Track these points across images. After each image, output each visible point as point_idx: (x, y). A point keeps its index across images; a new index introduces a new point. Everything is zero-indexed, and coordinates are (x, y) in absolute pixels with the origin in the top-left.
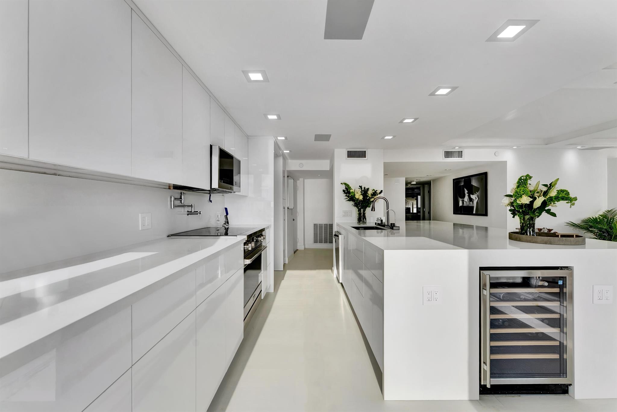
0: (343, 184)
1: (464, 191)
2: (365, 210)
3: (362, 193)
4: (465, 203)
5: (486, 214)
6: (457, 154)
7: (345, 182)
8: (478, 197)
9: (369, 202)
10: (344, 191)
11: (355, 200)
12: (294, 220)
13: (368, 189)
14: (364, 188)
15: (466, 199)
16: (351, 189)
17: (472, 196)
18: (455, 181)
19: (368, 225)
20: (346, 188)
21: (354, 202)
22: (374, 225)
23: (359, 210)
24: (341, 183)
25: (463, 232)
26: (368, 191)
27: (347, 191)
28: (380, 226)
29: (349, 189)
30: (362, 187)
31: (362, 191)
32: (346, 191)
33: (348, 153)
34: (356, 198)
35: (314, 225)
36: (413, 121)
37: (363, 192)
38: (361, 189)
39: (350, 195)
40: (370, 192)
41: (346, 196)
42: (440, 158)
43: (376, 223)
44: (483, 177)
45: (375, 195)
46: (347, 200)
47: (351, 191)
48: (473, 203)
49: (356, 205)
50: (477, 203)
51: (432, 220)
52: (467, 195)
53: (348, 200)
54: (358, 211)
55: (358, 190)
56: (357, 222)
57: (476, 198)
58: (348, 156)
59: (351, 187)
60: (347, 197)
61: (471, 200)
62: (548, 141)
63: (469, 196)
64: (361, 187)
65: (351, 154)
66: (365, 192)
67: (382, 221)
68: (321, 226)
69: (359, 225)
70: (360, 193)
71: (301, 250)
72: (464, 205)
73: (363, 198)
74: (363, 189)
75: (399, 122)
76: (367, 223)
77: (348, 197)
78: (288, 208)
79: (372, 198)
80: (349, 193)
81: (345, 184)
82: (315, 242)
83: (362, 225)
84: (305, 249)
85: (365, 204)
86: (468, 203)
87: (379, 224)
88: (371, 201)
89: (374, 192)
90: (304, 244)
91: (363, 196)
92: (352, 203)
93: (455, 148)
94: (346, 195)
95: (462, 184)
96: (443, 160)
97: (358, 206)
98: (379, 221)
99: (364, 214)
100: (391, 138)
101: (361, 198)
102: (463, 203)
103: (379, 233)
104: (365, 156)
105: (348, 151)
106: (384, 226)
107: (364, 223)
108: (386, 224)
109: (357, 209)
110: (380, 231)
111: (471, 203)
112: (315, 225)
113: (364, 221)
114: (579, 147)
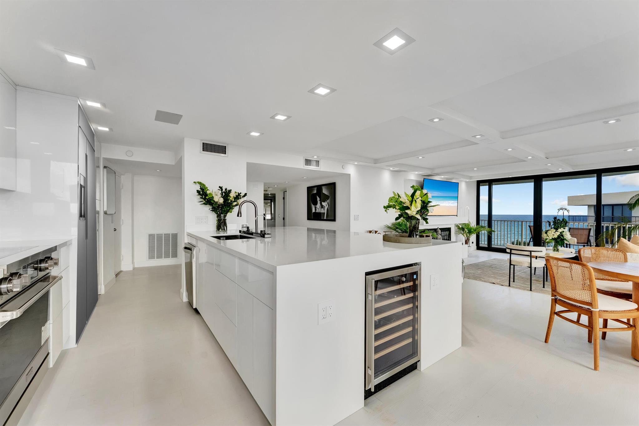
0: (197, 184)
1: (317, 199)
2: (226, 216)
3: (222, 195)
4: (317, 209)
5: (334, 220)
6: (314, 163)
7: (200, 181)
8: (328, 203)
9: (231, 206)
10: (198, 191)
11: (214, 203)
12: (115, 230)
13: (230, 191)
14: (226, 189)
15: (318, 205)
16: (208, 190)
17: (323, 204)
18: (309, 189)
19: (229, 233)
20: (201, 189)
21: (212, 206)
22: (238, 234)
23: (219, 216)
24: (194, 182)
25: (316, 237)
26: (230, 194)
27: (203, 193)
28: (246, 234)
29: (206, 189)
30: (223, 188)
31: (222, 193)
32: (201, 192)
33: (203, 145)
34: (214, 201)
35: (150, 235)
36: (285, 119)
37: (224, 194)
38: (222, 190)
39: (207, 197)
40: (232, 195)
41: (201, 198)
42: (301, 165)
43: (240, 231)
44: (332, 186)
45: (238, 199)
46: (202, 203)
47: (208, 192)
48: (324, 209)
49: (214, 210)
50: (328, 209)
51: (288, 226)
52: (319, 202)
53: (204, 204)
54: (217, 217)
55: (217, 192)
56: (216, 230)
57: (326, 205)
58: (203, 149)
59: (207, 188)
60: (202, 200)
61: (322, 207)
62: (376, 161)
63: (321, 203)
64: (221, 188)
65: (208, 147)
66: (226, 194)
67: (248, 228)
68: (159, 236)
69: (219, 233)
70: (220, 196)
71: (127, 272)
72: (316, 212)
73: (223, 202)
74: (224, 190)
75: (270, 117)
76: (228, 231)
77: (205, 199)
78: (105, 213)
79: (234, 202)
80: (206, 195)
81: (200, 183)
82: (151, 257)
83: (222, 234)
84: (134, 269)
85: (225, 209)
86: (320, 209)
87: (244, 232)
88: (233, 205)
89: (237, 194)
90: (133, 263)
91: (224, 199)
92: (208, 208)
93: (313, 157)
94: (201, 196)
95: (315, 192)
96: (304, 167)
97: (217, 211)
98: (245, 228)
99: (225, 220)
100: (258, 136)
101: (221, 201)
102: (316, 210)
103: (245, 242)
104: (225, 152)
105: (203, 143)
106: (252, 234)
107: (225, 230)
108: (254, 231)
109: (216, 215)
110: (247, 240)
111: (323, 209)
112: (151, 237)
113: (224, 229)
114: (391, 169)
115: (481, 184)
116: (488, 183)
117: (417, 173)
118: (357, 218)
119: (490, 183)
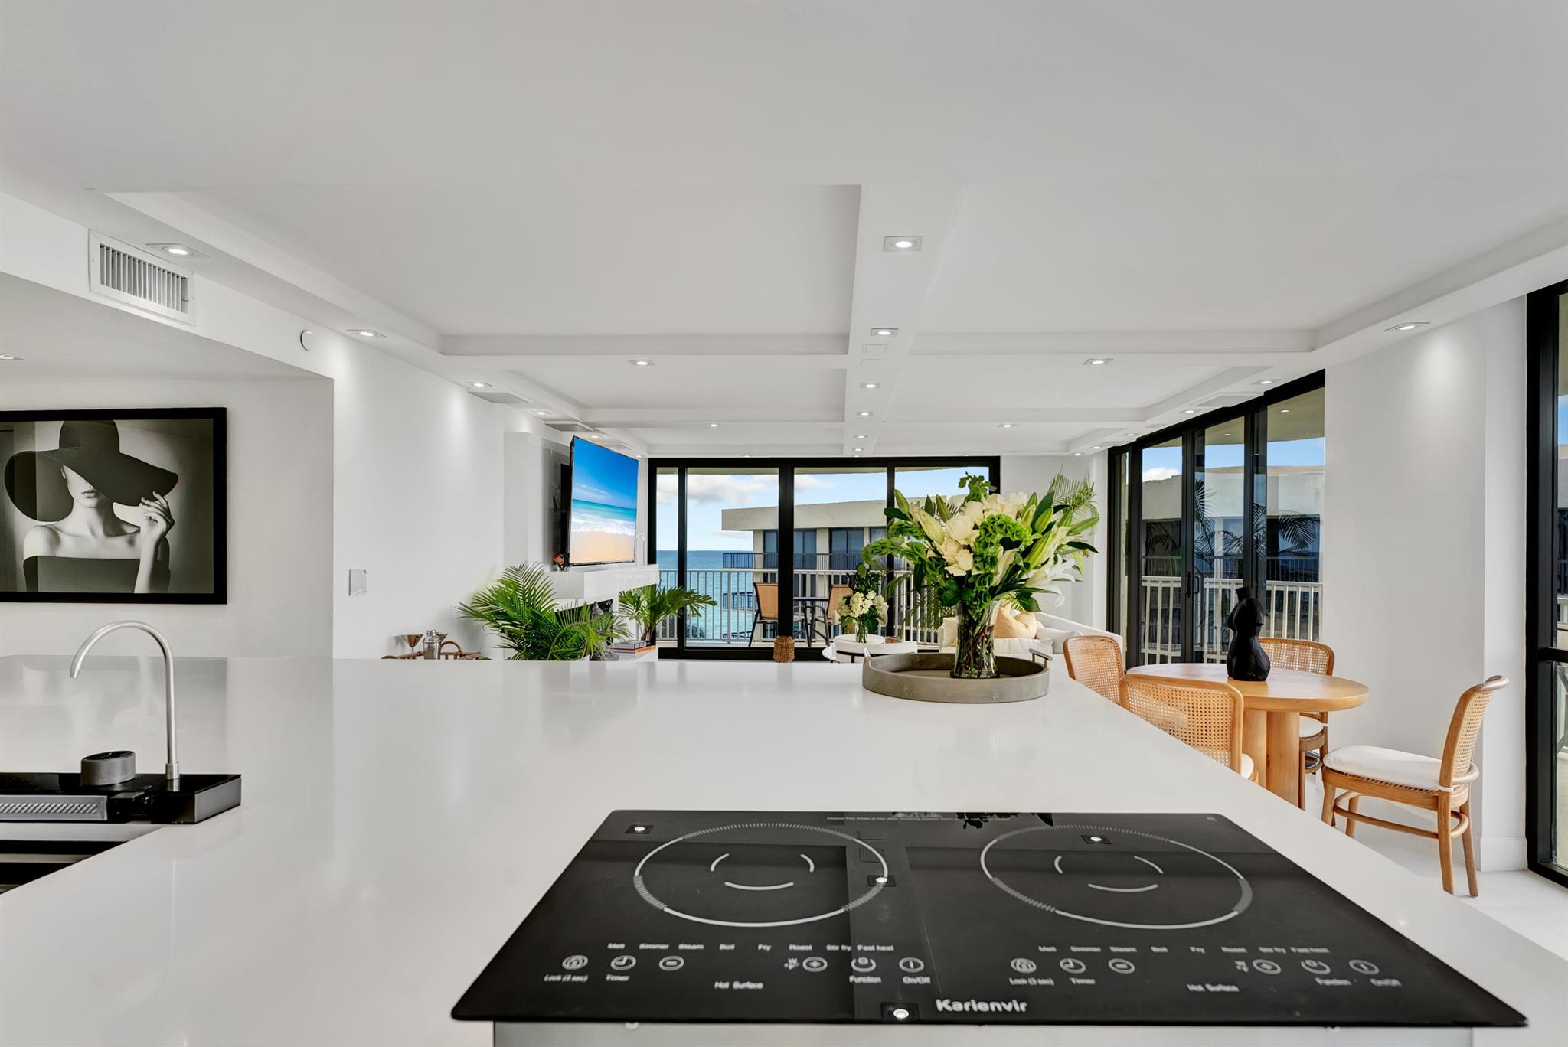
4: (67, 540)
5: (219, 596)
6: (160, 285)
15: (81, 521)
17: (125, 512)
42: (77, 275)
48: (133, 542)
57: (153, 521)
61: (114, 527)
62: (449, 344)
72: (61, 554)
86: (93, 542)
93: (158, 247)
95: (49, 445)
96: (87, 290)
102: (54, 543)
111: (119, 542)
114: (479, 385)
115: (658, 469)
116: (677, 468)
117: (541, 413)
118: (356, 582)
119: (683, 466)
